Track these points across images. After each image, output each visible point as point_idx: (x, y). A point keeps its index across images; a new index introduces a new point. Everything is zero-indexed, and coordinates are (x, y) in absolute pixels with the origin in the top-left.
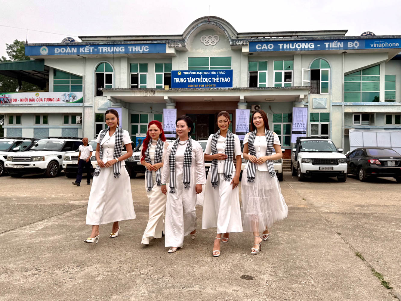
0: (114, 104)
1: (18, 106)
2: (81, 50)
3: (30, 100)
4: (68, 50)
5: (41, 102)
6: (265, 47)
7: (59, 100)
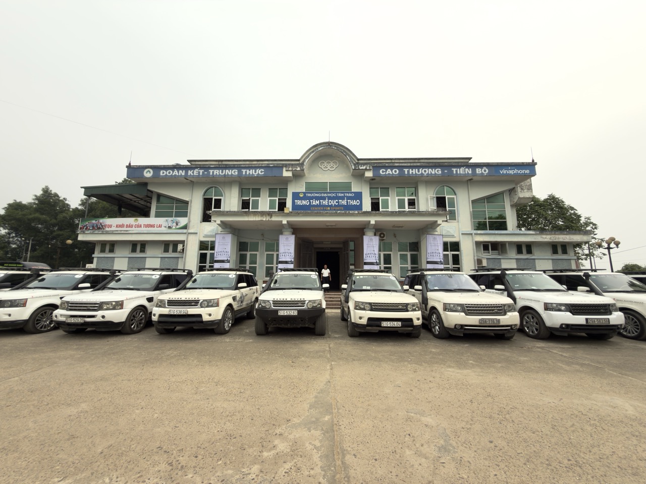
0: (223, 230)
1: (112, 233)
2: (190, 172)
3: (127, 226)
4: (176, 172)
5: (139, 229)
6: (389, 171)
7: (160, 226)
